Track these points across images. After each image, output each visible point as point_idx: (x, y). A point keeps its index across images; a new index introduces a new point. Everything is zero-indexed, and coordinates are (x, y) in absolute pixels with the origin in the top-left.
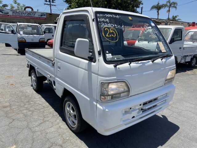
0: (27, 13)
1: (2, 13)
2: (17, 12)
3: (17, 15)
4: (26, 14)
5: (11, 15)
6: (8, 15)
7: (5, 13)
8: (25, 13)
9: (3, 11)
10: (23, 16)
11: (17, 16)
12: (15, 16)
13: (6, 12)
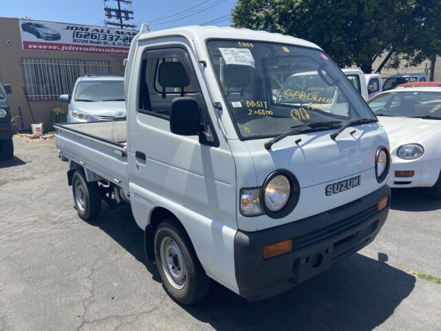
0: (122, 37)
1: (38, 36)
2: (90, 31)
3: (89, 44)
4: (119, 41)
5: (67, 45)
6: (60, 45)
7: (47, 38)
8: (115, 38)
9: (38, 29)
10: (110, 48)
11: (89, 47)
12: (83, 46)
13: (49, 32)
